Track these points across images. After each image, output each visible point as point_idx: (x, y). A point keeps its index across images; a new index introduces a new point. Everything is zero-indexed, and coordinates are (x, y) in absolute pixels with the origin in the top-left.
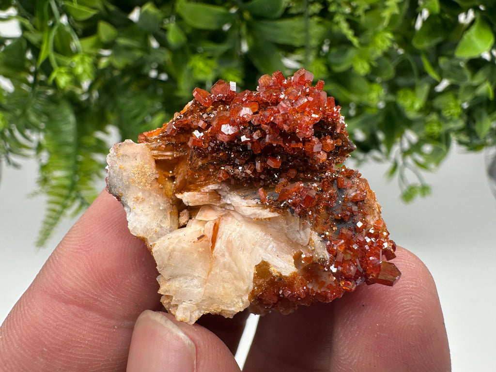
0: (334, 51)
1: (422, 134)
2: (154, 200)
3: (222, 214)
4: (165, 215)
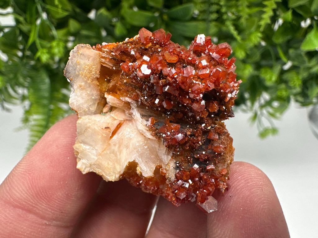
2: (91, 91)
3: (127, 119)
4: (94, 103)
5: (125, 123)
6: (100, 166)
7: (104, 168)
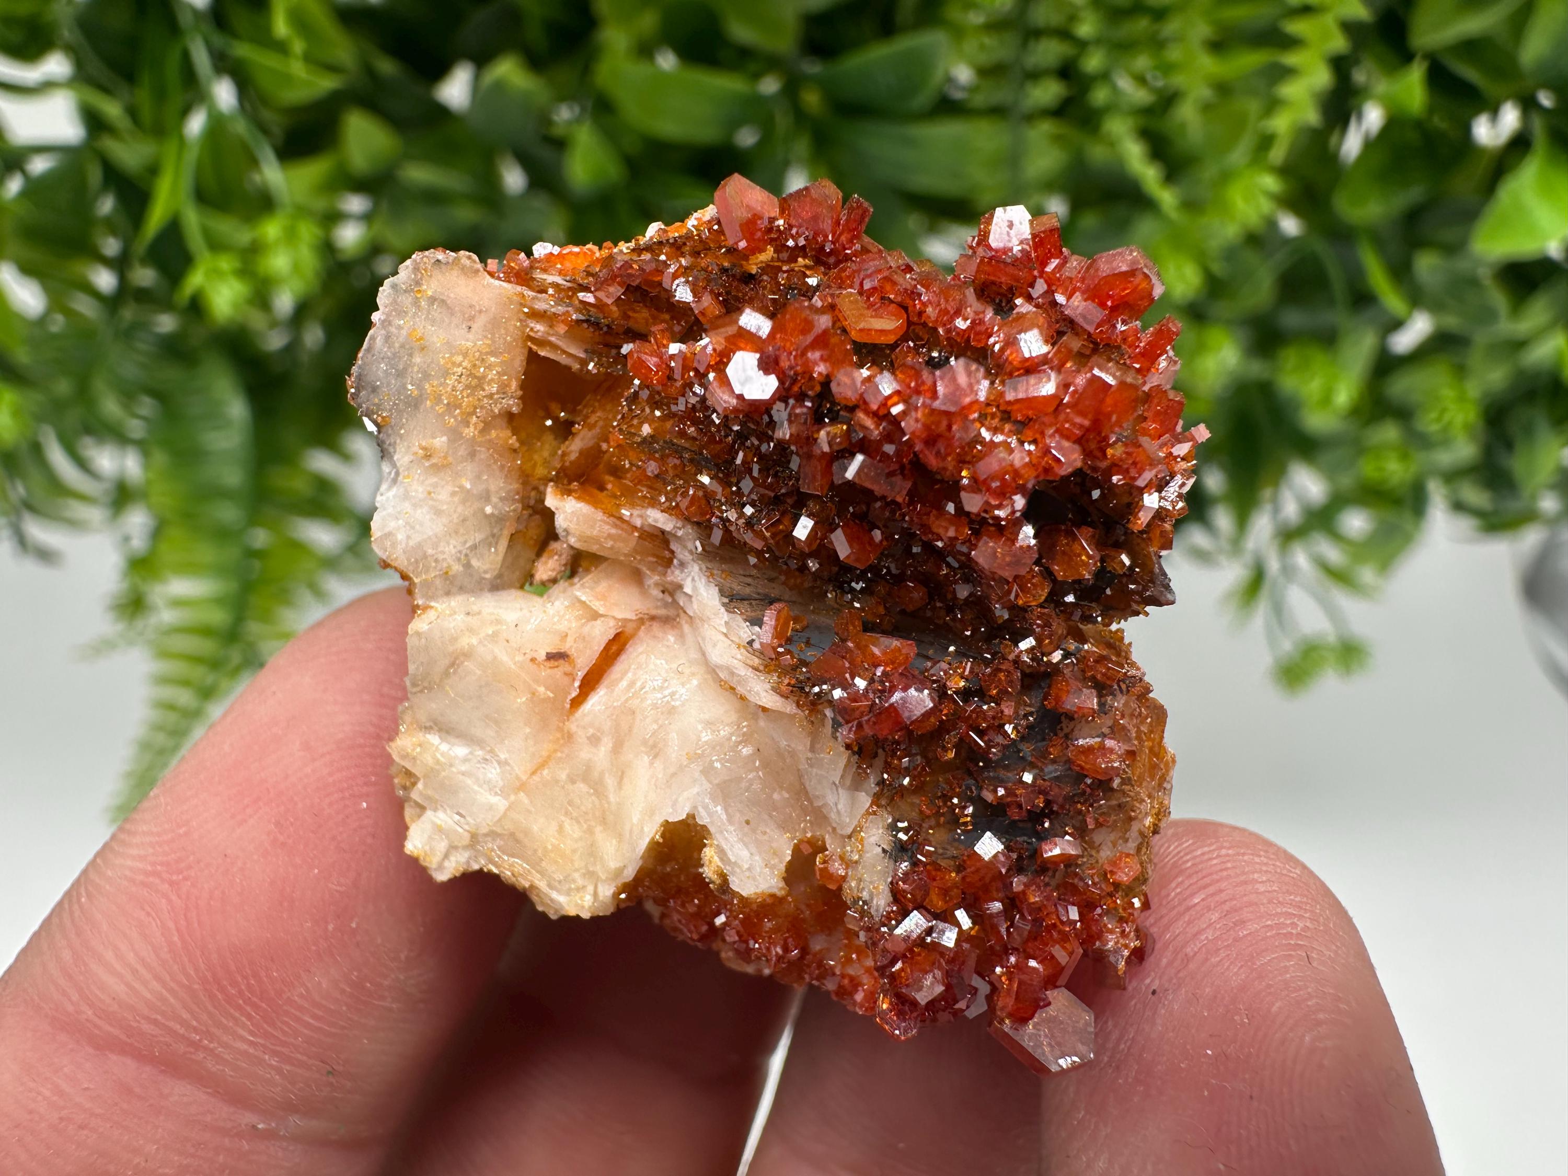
2: (478, 477)
3: (654, 612)
4: (493, 536)
5: (641, 633)
6: (517, 841)
7: (540, 853)
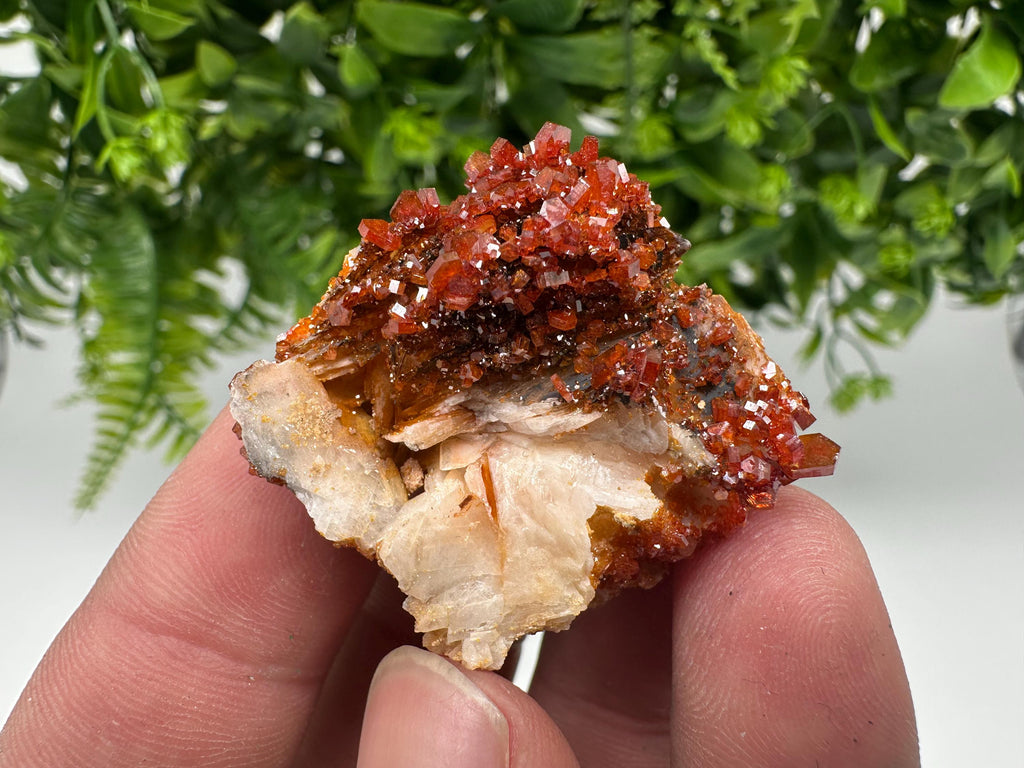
0: (686, 97)
1: (873, 271)
3: (485, 447)
